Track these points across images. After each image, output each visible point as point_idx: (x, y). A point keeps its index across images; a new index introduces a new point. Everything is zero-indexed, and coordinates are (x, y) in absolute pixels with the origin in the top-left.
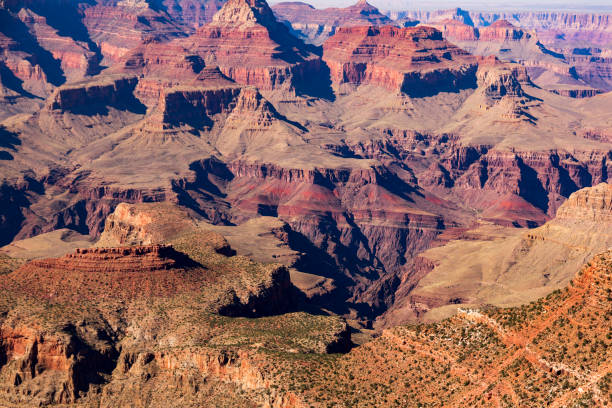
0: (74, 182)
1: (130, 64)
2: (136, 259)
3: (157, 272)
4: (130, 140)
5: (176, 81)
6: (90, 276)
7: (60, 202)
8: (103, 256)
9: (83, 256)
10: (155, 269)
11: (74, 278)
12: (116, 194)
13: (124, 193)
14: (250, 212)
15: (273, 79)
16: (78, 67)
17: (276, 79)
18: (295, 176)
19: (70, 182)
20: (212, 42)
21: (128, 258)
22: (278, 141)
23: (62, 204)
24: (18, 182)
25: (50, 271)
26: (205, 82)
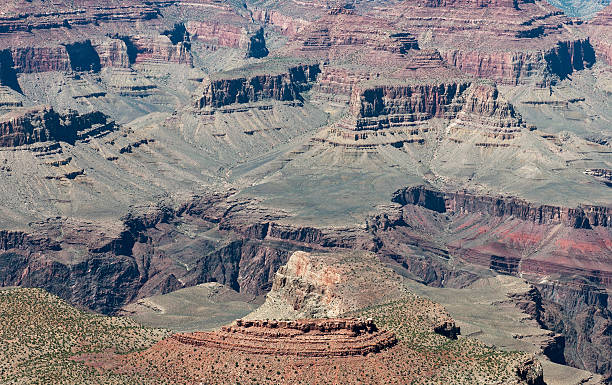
0: (226, 214)
1: (310, 43)
2: (321, 339)
3: (350, 358)
4: (307, 155)
5: (376, 70)
6: (255, 360)
7: (206, 242)
8: (274, 331)
9: (246, 330)
10: (347, 353)
11: (231, 361)
12: (286, 235)
13: (296, 233)
14: (478, 266)
15: (518, 68)
16: (236, 46)
17: (521, 69)
18: (547, 215)
19: (222, 214)
20: (429, 13)
21: (310, 336)
22: (523, 163)
23: (209, 245)
24: (149, 212)
25: (200, 349)
26: (418, 72)
